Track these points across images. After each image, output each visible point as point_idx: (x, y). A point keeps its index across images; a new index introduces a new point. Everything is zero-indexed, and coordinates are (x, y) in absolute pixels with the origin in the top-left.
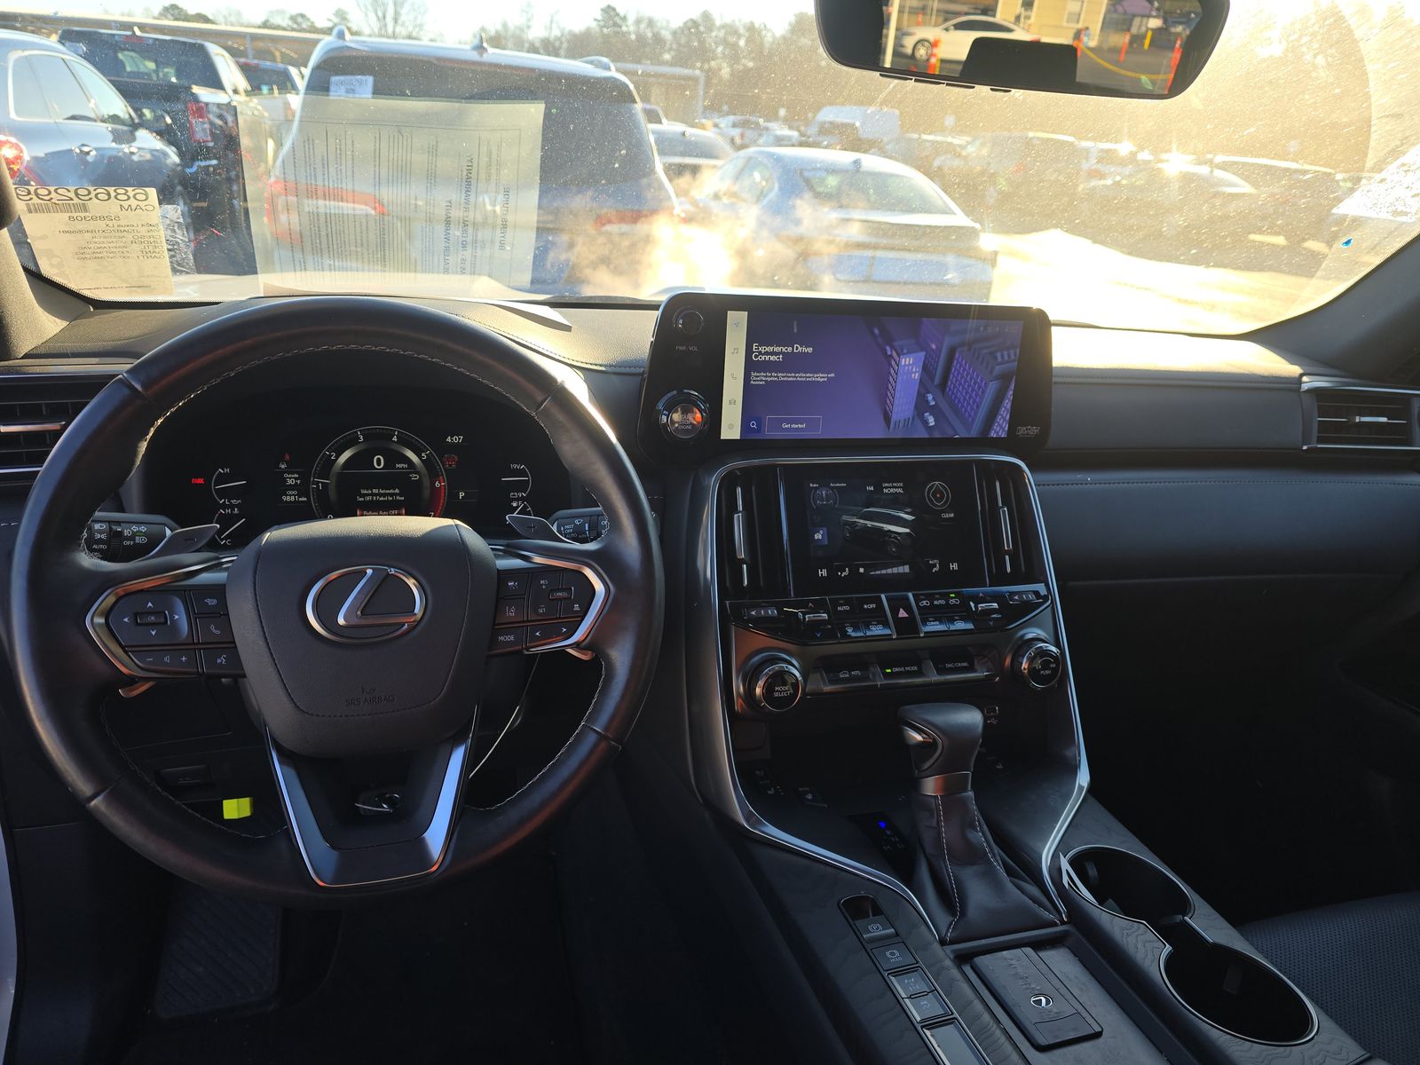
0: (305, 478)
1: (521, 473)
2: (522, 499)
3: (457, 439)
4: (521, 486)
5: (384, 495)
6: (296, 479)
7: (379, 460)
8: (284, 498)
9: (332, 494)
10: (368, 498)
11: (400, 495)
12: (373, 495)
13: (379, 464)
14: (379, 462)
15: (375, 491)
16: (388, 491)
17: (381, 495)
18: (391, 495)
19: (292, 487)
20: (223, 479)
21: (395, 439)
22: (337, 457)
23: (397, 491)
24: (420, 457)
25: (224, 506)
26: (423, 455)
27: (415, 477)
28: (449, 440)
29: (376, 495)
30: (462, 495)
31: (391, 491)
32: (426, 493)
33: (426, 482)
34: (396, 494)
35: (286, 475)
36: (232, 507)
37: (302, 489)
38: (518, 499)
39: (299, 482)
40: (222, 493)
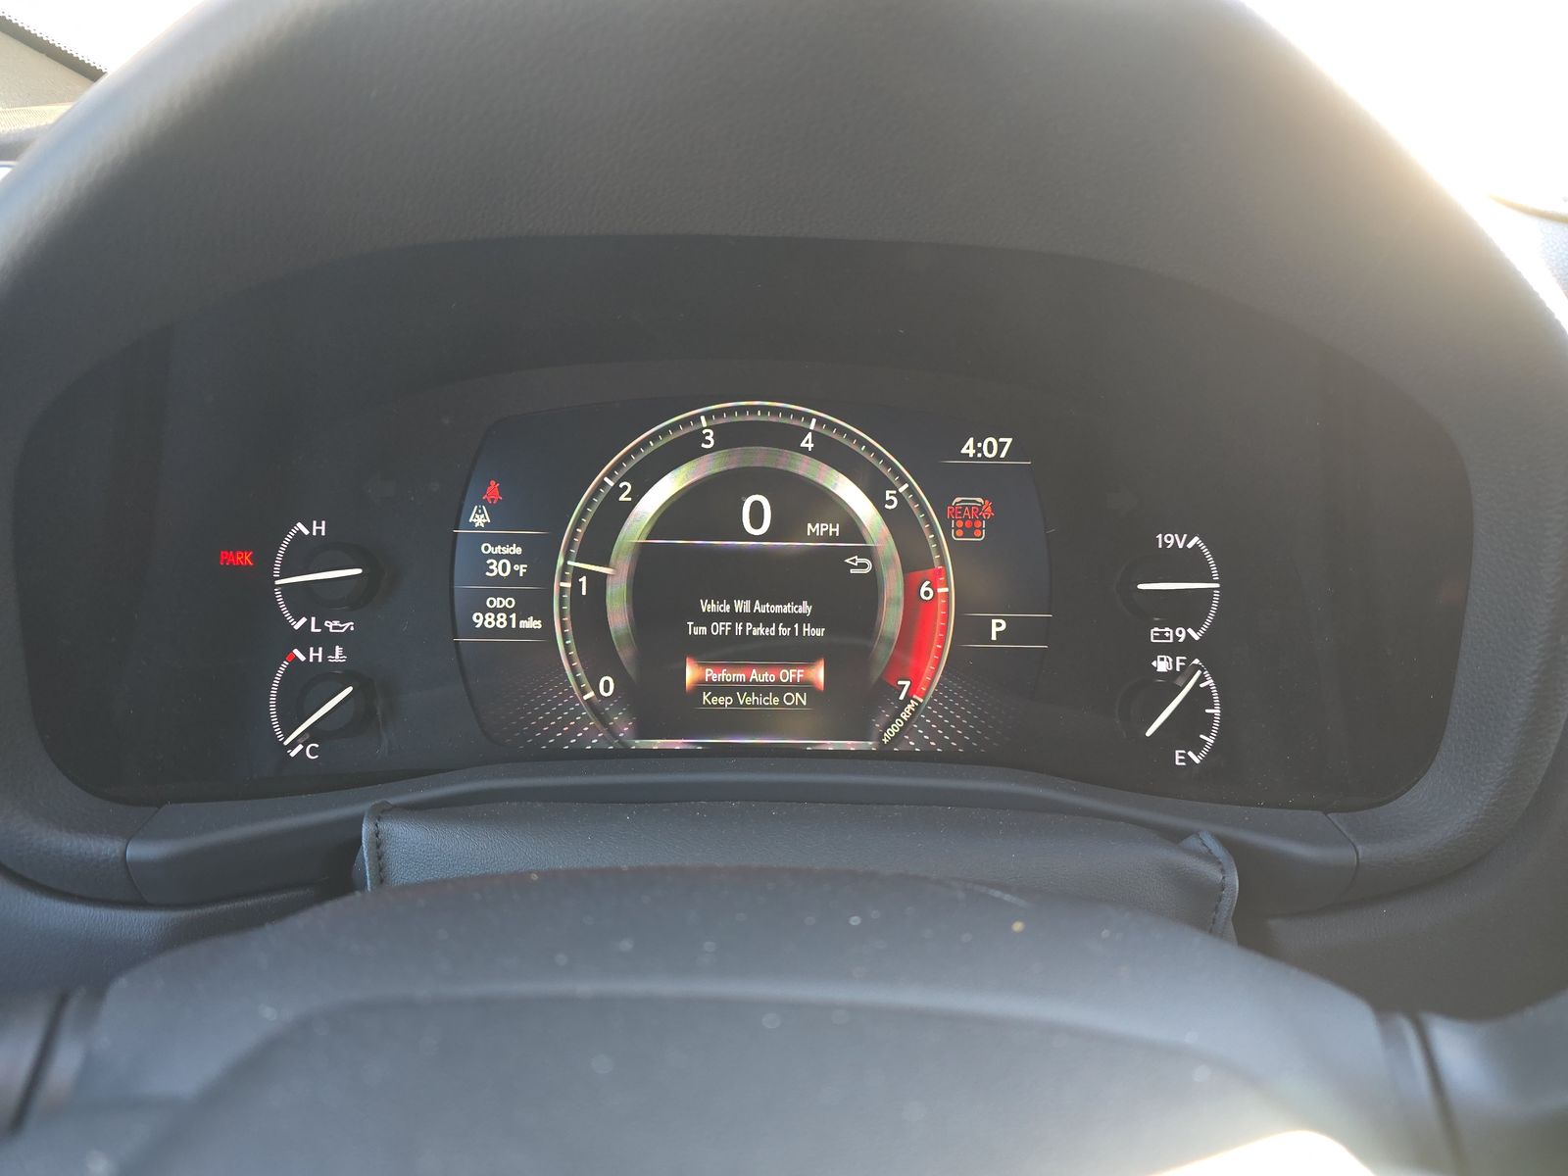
0: (540, 557)
1: (1187, 565)
2: (1187, 648)
3: (994, 448)
4: (1185, 609)
5: (768, 620)
6: (514, 559)
7: (757, 509)
8: (479, 620)
9: (618, 615)
10: (720, 628)
11: (814, 620)
12: (733, 617)
13: (757, 521)
14: (756, 513)
15: (742, 606)
16: (777, 609)
17: (756, 618)
18: (788, 620)
19: (500, 586)
20: (306, 555)
21: (807, 443)
22: (638, 494)
23: (805, 608)
24: (878, 502)
25: (304, 639)
26: (888, 495)
27: (861, 568)
28: (968, 448)
29: (743, 617)
30: (997, 626)
31: (787, 609)
32: (891, 619)
33: (893, 585)
34: (801, 619)
35: (487, 548)
36: (327, 641)
37: (533, 598)
38: (1173, 650)
39: (522, 569)
40: (306, 599)
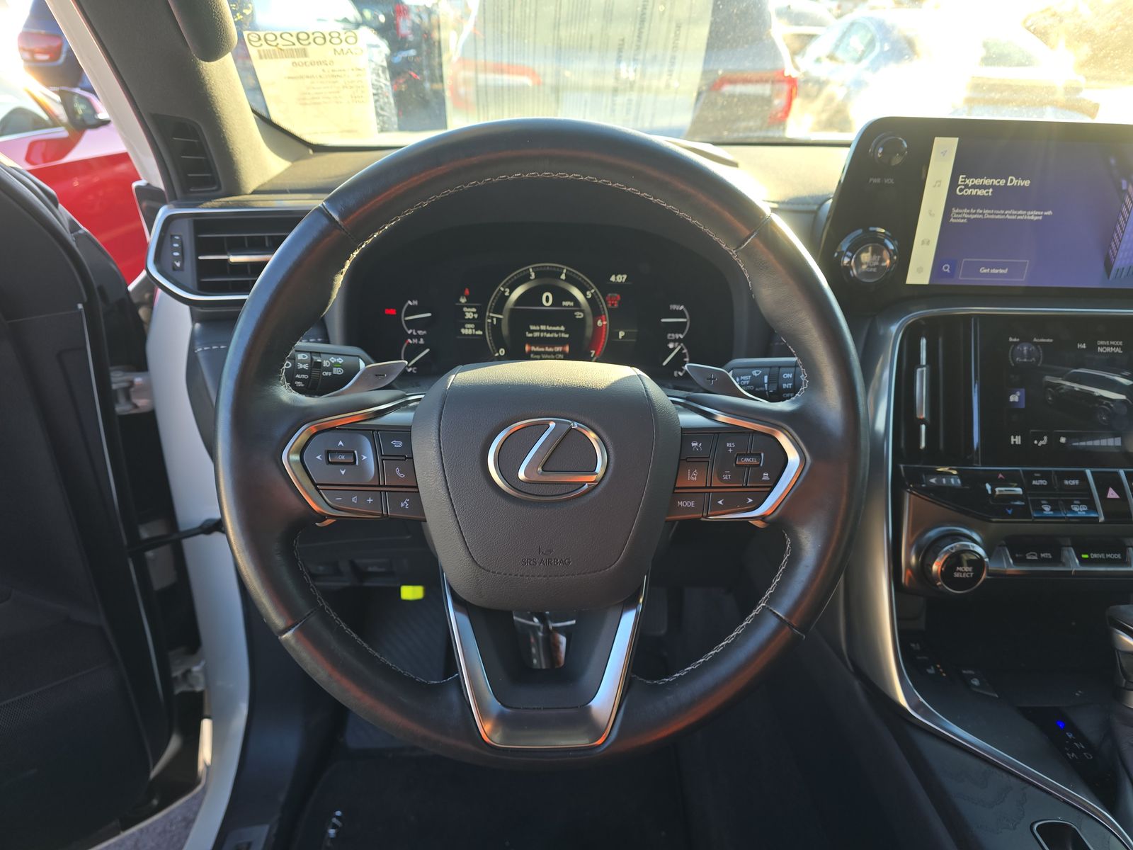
0: (481, 312)
1: (680, 314)
2: (679, 341)
3: (621, 278)
4: (678, 328)
5: (551, 332)
6: (474, 313)
7: (547, 298)
8: (463, 331)
9: (505, 330)
10: (536, 334)
11: (565, 332)
12: (540, 331)
13: (547, 301)
14: (547, 299)
15: (543, 327)
16: (554, 328)
17: (547, 331)
18: (557, 332)
19: (469, 321)
20: (412, 311)
21: (563, 277)
22: (510, 293)
23: (562, 328)
24: (585, 295)
25: (412, 336)
26: (588, 293)
27: (579, 315)
28: (613, 278)
29: (543, 331)
30: (621, 334)
31: (557, 328)
32: (589, 332)
33: (590, 321)
34: (561, 332)
35: (465, 309)
36: (418, 337)
37: (479, 324)
38: (675, 341)
39: (476, 316)
40: (411, 324)
